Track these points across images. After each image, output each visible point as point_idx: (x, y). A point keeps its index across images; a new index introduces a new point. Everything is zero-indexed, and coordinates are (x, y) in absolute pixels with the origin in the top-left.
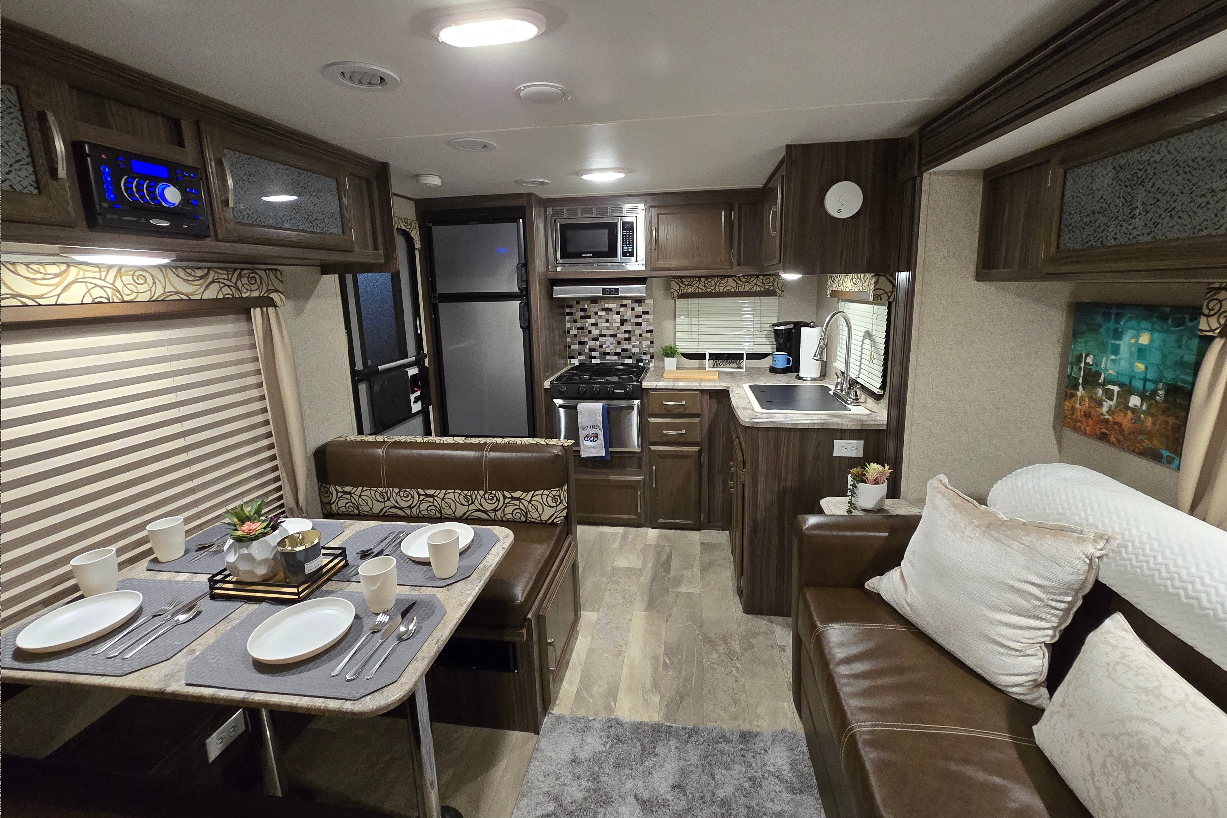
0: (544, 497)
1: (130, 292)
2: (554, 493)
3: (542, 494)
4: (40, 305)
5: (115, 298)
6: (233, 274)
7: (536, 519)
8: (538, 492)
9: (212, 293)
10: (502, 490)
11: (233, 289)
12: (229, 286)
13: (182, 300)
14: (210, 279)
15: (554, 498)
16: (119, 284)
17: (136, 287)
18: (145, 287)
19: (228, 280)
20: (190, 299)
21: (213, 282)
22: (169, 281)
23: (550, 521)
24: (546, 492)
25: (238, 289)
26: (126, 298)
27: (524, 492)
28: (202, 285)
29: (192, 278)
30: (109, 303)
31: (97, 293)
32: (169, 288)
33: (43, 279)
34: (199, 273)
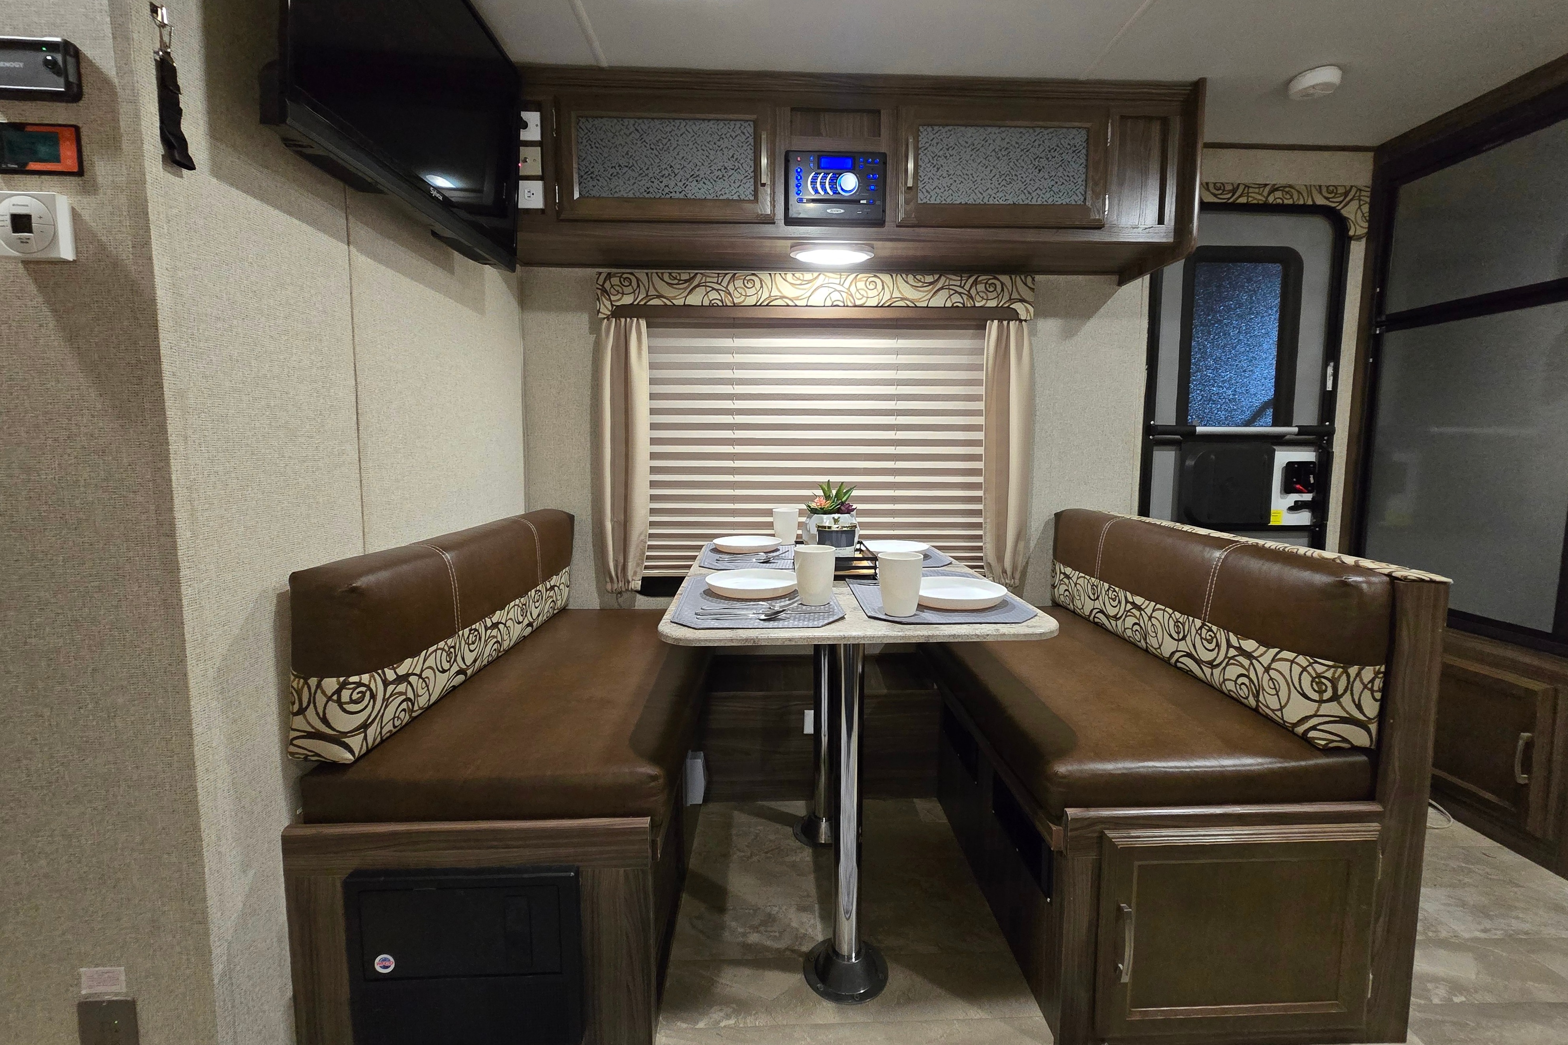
0: (1296, 670)
1: (861, 297)
2: (1320, 669)
3: (1292, 662)
4: (796, 306)
5: (848, 301)
6: (967, 281)
7: (1273, 710)
8: (1285, 654)
9: (938, 301)
10: (1227, 628)
11: (965, 297)
12: (960, 294)
13: (908, 306)
14: (939, 285)
15: (1317, 679)
16: (853, 289)
17: (867, 292)
18: (875, 292)
19: (960, 286)
20: (916, 306)
21: (942, 288)
22: (898, 288)
23: (1300, 730)
24: (1302, 660)
25: (971, 297)
26: (858, 303)
27: (1261, 643)
28: (930, 291)
29: (920, 284)
30: (844, 306)
31: (836, 296)
32: (896, 294)
33: (801, 284)
34: (929, 279)
